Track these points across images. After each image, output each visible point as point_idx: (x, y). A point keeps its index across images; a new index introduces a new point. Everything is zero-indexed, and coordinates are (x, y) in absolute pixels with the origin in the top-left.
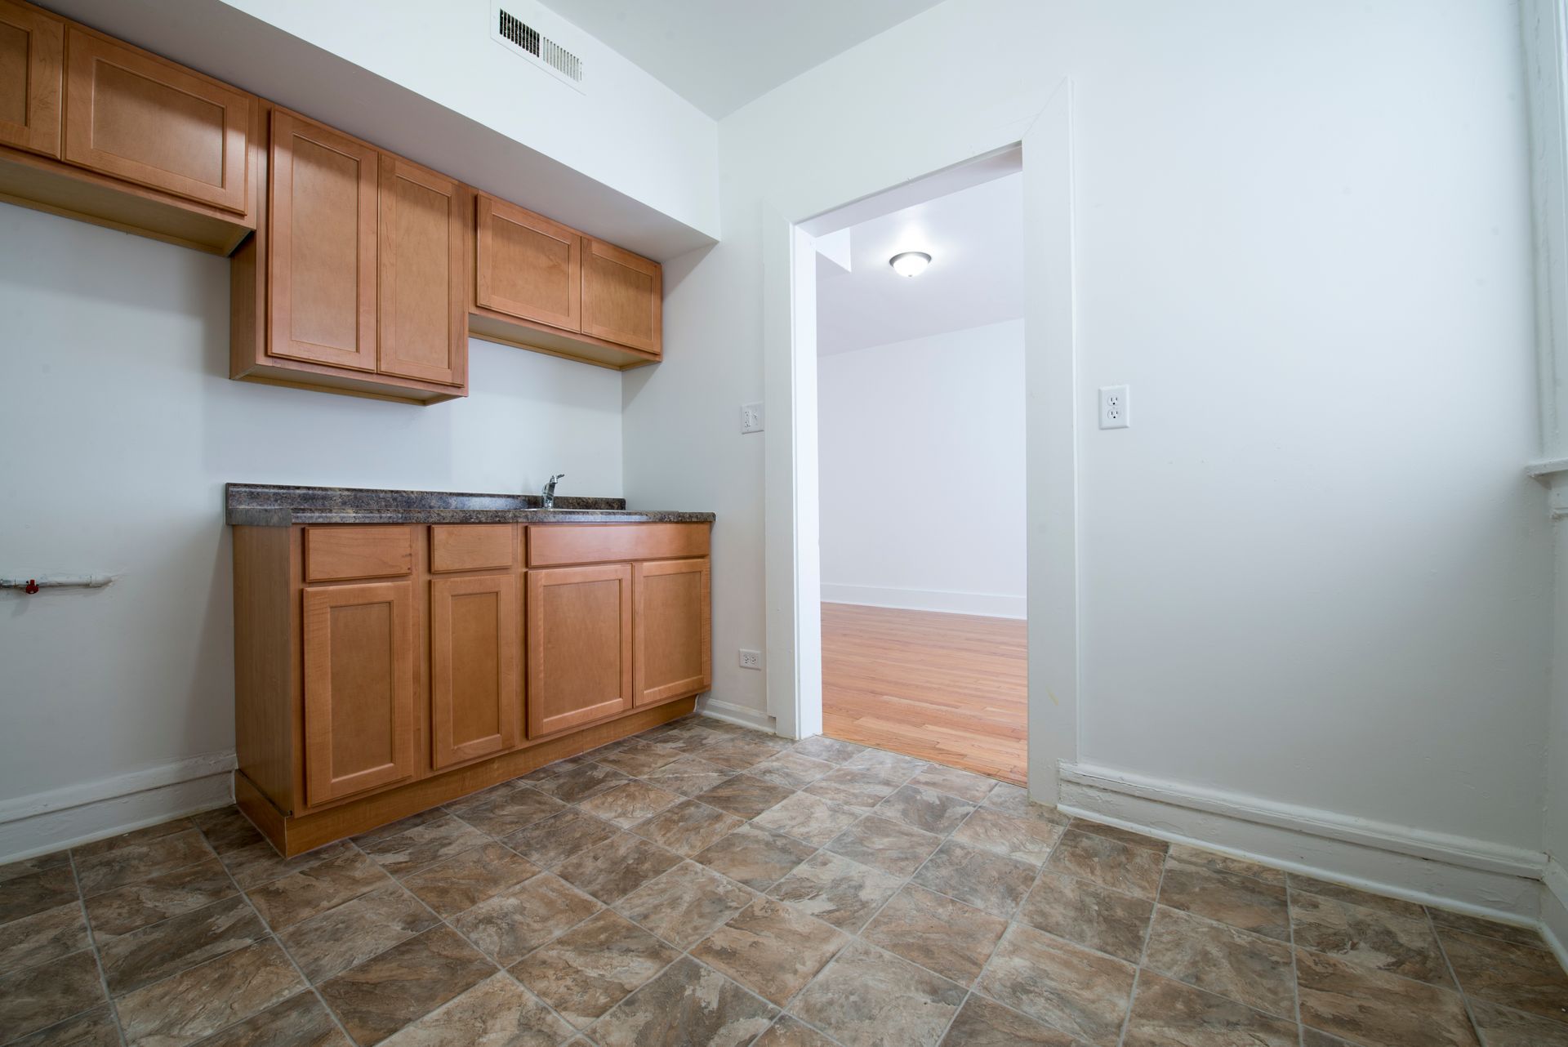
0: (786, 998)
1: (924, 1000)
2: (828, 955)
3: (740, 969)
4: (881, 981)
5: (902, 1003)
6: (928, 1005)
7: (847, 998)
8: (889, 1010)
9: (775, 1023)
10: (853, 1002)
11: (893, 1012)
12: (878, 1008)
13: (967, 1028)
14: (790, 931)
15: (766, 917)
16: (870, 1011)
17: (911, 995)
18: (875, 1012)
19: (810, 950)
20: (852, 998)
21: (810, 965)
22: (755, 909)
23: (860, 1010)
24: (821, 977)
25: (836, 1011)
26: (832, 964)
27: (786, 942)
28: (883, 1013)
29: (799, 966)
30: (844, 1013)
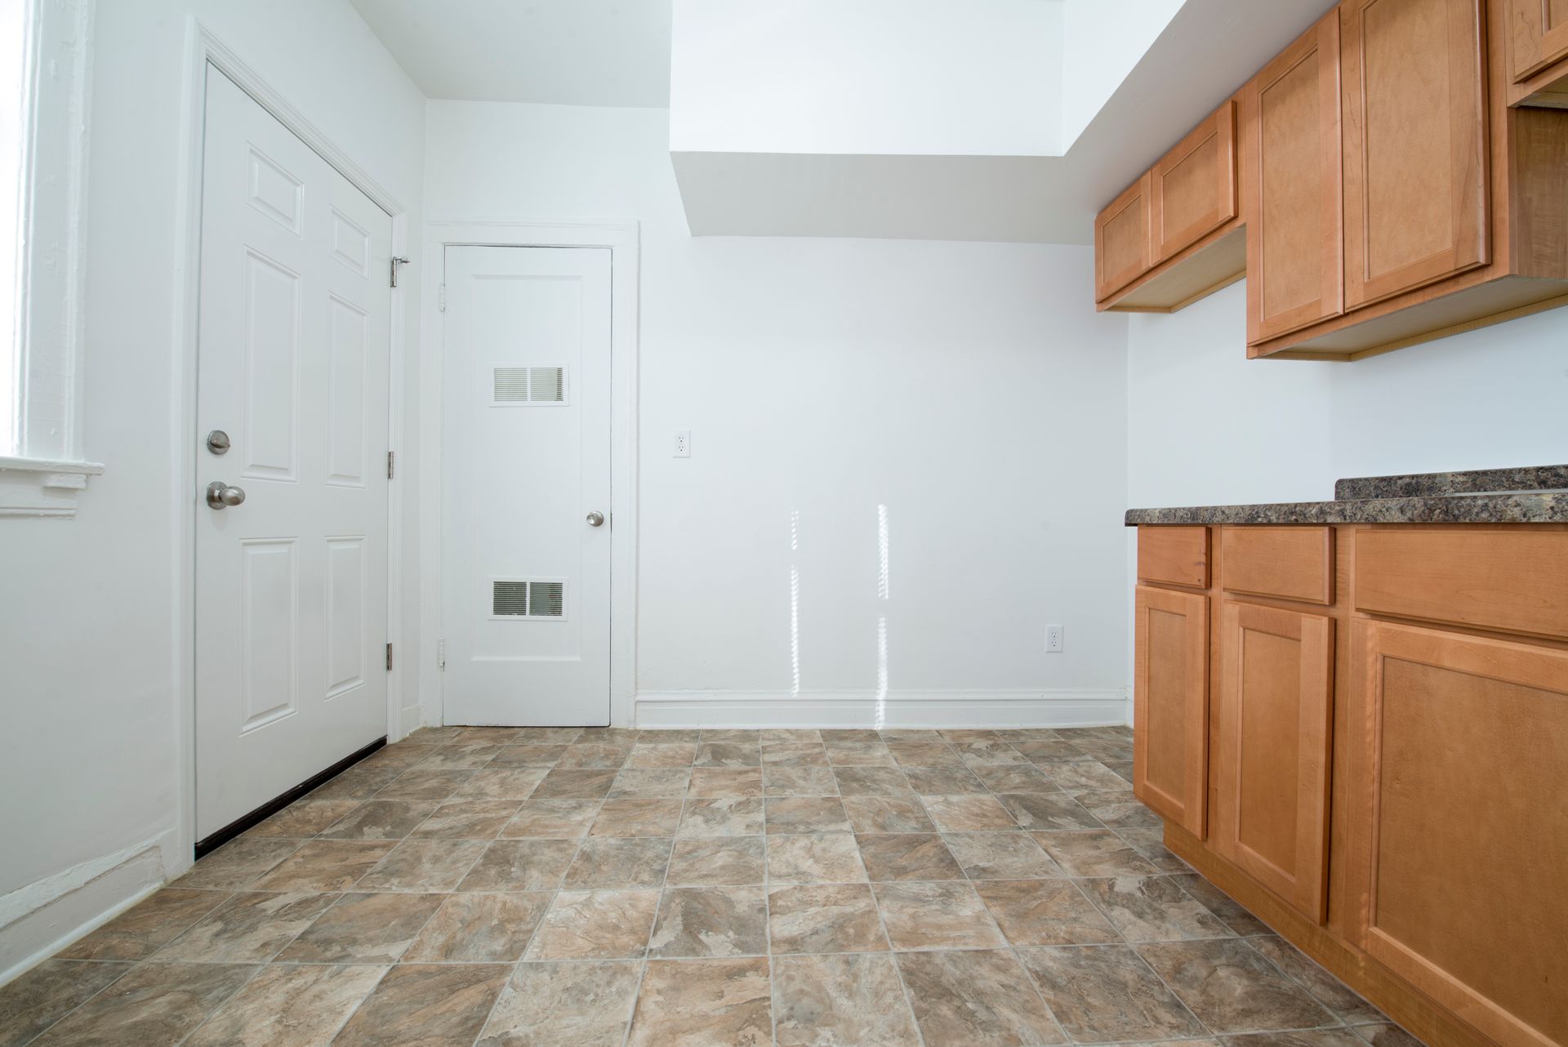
0: (651, 968)
1: (518, 1029)
2: (638, 1025)
3: (710, 968)
4: (569, 1026)
5: (541, 1016)
6: (512, 1026)
7: (597, 995)
8: (551, 1004)
9: (646, 949)
10: (589, 994)
11: (547, 1004)
12: (563, 1001)
13: (470, 1024)
14: (699, 1029)
15: (739, 1030)
16: (570, 994)
17: (532, 1028)
18: (564, 996)
19: (661, 1020)
20: (591, 997)
21: (649, 1005)
22: (761, 1034)
23: (580, 991)
24: (632, 1000)
25: (601, 979)
26: (628, 1017)
27: (692, 1016)
28: (557, 998)
29: (660, 998)
30: (593, 981)
